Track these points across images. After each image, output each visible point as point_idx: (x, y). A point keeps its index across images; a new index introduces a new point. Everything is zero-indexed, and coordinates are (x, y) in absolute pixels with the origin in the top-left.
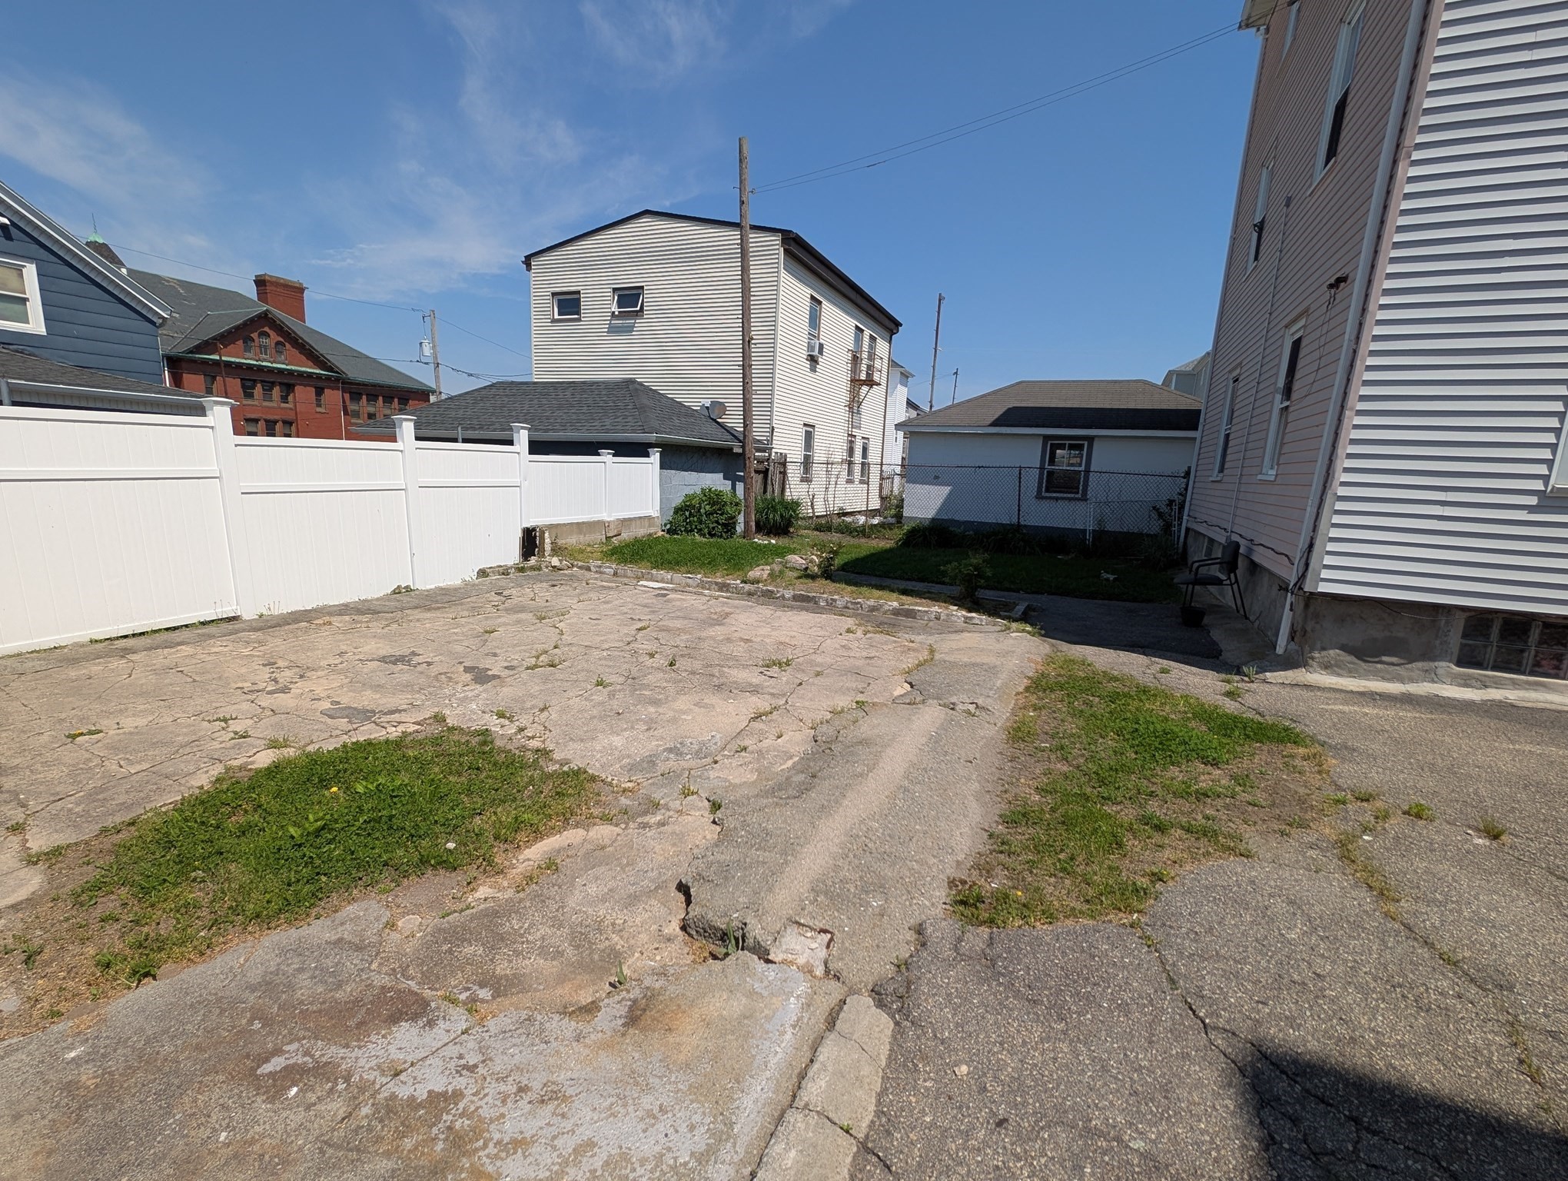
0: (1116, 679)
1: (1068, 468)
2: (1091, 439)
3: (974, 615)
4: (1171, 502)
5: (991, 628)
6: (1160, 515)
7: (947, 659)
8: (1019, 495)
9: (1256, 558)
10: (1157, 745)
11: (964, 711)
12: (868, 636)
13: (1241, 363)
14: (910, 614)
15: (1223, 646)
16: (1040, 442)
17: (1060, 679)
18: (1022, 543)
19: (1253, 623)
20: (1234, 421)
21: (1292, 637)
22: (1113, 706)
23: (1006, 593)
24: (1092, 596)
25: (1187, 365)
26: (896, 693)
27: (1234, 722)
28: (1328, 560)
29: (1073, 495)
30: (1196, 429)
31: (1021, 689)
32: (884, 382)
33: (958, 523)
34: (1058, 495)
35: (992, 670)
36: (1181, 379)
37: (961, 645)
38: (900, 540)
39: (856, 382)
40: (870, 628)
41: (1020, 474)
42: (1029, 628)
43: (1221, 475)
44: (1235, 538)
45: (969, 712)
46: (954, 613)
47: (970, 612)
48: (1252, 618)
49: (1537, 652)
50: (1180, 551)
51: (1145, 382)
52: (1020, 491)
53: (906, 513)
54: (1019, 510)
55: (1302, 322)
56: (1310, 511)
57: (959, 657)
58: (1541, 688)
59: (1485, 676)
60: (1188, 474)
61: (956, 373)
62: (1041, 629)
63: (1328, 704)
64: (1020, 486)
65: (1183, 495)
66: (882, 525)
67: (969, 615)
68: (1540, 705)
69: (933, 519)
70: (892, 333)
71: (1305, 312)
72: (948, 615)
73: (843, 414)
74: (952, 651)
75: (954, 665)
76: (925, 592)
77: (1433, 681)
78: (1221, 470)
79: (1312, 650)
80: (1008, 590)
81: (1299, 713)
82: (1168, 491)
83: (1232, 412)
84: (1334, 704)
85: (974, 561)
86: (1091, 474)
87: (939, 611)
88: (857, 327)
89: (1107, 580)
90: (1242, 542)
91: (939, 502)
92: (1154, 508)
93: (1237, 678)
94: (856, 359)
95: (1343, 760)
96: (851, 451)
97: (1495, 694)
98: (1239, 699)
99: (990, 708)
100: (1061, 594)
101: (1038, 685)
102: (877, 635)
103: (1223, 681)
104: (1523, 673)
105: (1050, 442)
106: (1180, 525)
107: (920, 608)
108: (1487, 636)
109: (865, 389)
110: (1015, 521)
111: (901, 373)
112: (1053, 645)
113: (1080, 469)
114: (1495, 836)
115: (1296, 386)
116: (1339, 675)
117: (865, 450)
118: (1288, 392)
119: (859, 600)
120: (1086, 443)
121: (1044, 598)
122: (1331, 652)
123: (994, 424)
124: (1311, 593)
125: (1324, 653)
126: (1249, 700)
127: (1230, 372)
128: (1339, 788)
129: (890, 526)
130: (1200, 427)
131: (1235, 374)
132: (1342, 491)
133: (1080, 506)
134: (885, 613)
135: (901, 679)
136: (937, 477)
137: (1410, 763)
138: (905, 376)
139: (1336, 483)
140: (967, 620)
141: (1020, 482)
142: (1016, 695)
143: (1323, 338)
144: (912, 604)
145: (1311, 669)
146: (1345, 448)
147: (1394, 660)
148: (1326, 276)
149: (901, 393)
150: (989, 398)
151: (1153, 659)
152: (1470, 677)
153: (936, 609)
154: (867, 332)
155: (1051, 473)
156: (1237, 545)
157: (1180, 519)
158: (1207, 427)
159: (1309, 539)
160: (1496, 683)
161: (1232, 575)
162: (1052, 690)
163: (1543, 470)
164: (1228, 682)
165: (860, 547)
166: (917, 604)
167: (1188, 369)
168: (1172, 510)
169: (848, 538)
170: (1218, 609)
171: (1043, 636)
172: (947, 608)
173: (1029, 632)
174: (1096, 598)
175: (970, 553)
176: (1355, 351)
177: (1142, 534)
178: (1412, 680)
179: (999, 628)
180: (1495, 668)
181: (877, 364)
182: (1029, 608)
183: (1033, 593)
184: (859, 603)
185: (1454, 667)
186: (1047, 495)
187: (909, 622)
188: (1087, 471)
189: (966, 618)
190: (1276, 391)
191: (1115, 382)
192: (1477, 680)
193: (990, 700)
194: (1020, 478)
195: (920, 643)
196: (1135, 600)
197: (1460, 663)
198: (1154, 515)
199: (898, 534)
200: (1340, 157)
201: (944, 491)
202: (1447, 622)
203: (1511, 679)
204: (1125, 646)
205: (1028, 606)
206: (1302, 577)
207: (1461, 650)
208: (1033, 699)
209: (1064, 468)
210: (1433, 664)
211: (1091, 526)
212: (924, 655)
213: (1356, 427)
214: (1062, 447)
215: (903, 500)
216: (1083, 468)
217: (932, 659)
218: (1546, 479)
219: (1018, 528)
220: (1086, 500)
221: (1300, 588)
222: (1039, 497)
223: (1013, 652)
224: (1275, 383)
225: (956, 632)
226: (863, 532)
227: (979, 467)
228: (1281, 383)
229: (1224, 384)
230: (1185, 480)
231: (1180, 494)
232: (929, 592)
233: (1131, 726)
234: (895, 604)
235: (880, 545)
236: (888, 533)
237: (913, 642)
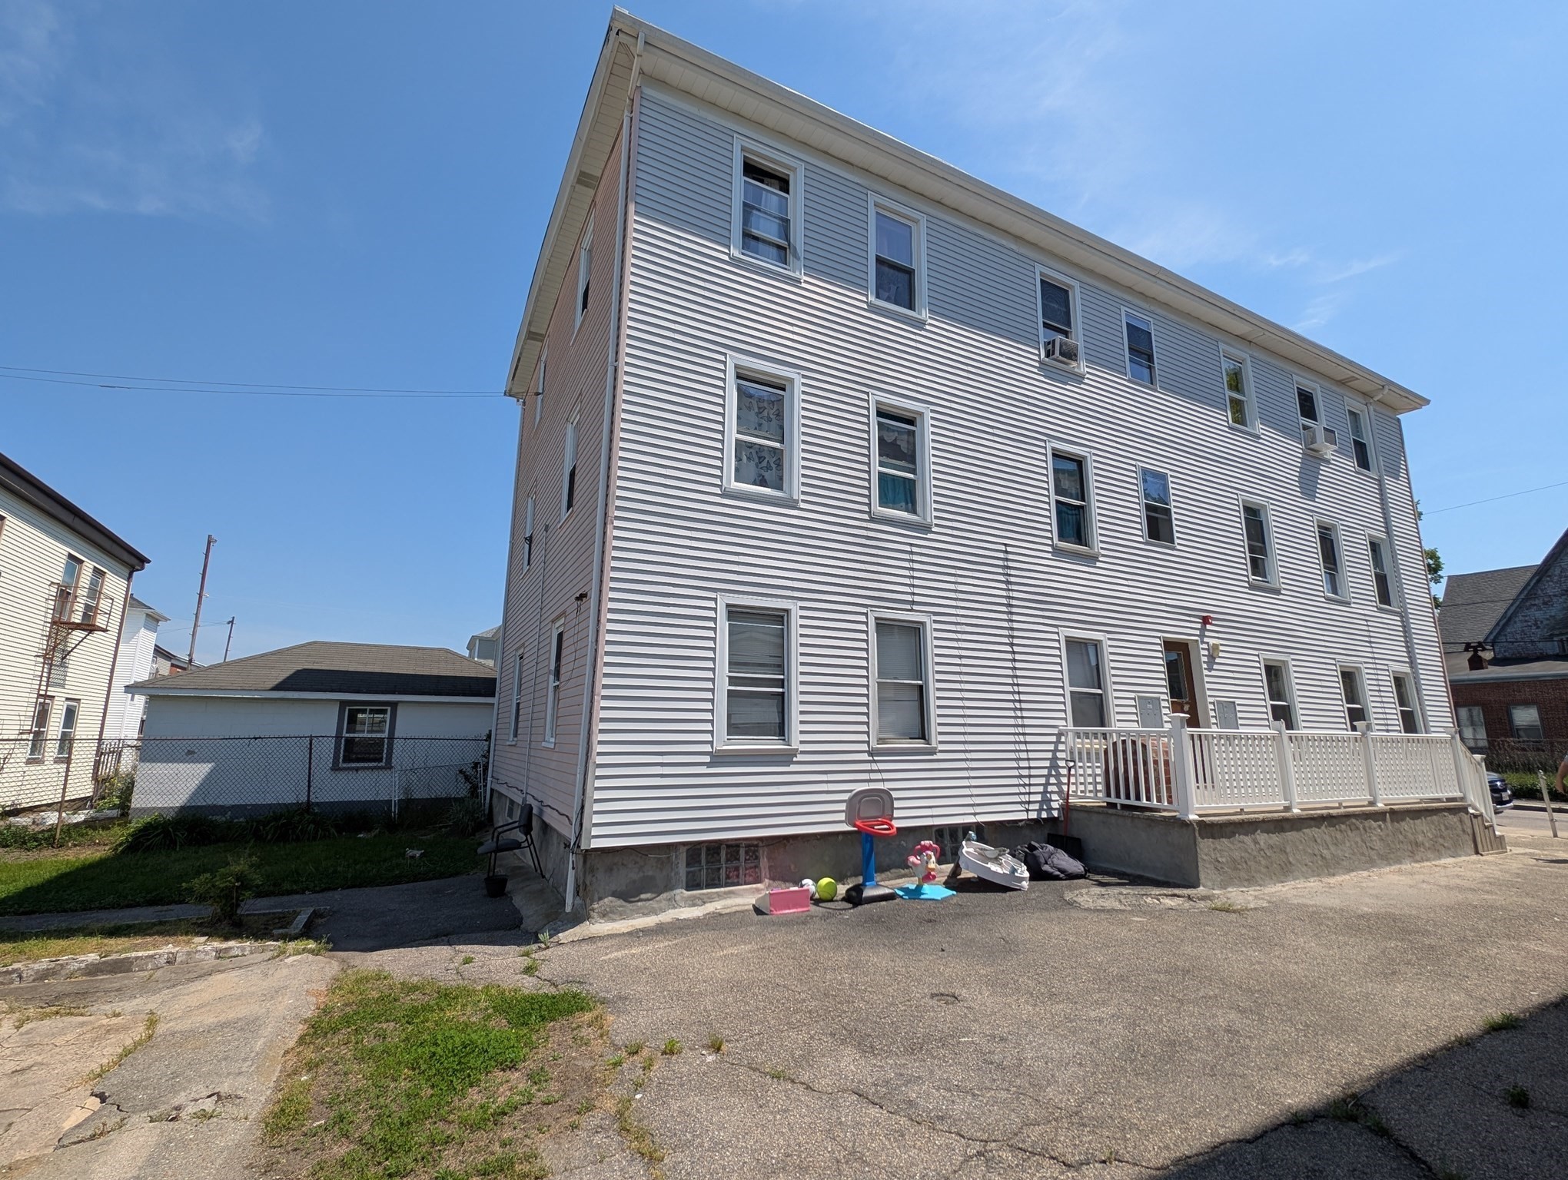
0: (415, 988)
1: (370, 736)
2: (394, 705)
3: (232, 943)
4: (476, 765)
5: (258, 957)
6: (467, 778)
7: (178, 1028)
8: (310, 769)
9: (546, 819)
10: (455, 1067)
11: (196, 1115)
12: (26, 1027)
13: (524, 644)
14: (122, 967)
15: (524, 912)
16: (336, 709)
17: (348, 1009)
18: (312, 826)
19: (548, 881)
20: (523, 693)
21: (577, 892)
22: (410, 1028)
23: (285, 899)
24: (397, 880)
25: (488, 632)
26: (68, 1125)
27: (531, 1004)
28: (596, 819)
29: (375, 764)
30: (493, 695)
31: (292, 1043)
32: (114, 627)
33: (223, 809)
34: (358, 765)
35: (249, 1026)
36: (482, 645)
37: (206, 996)
38: (120, 845)
39: (60, 626)
40: (31, 1012)
41: (311, 744)
42: (312, 945)
43: (515, 739)
44: (530, 801)
45: (204, 1116)
46: (200, 948)
47: (227, 939)
48: (547, 876)
49: (727, 868)
50: (487, 812)
51: (447, 651)
52: (310, 763)
53: (137, 802)
54: (309, 787)
55: (562, 621)
56: (579, 777)
57: (199, 1019)
58: (732, 895)
59: (703, 894)
60: (489, 736)
61: (232, 622)
62: (328, 943)
63: (607, 954)
64: (310, 758)
65: (486, 756)
66: (89, 824)
67: (225, 945)
68: (734, 909)
69: (182, 808)
70: (133, 569)
71: (563, 614)
72: (189, 953)
73: (33, 667)
74: (189, 1011)
75: (189, 1035)
76: (154, 924)
77: (675, 908)
78: (516, 735)
79: (592, 902)
80: (289, 893)
81: (585, 972)
82: (472, 754)
83: (520, 685)
84: (611, 952)
85: (236, 868)
86: (396, 741)
87: (174, 950)
88: (71, 556)
89: (413, 857)
90: (535, 804)
91: (193, 785)
92: (461, 772)
93: (534, 947)
94: (64, 596)
95: (619, 1013)
96: (42, 716)
97: (710, 907)
98: (536, 973)
99: (240, 1093)
100: (360, 886)
101: (318, 1029)
102: (47, 1022)
103: (523, 956)
104: (722, 887)
105: (348, 708)
106: (485, 786)
107: (140, 954)
108: (700, 862)
109: (78, 634)
110: (303, 799)
111: (147, 615)
112: (343, 961)
113: (383, 736)
114: (717, 1048)
115: (562, 671)
116: (614, 920)
117: (70, 715)
118: (557, 674)
119: (16, 966)
120: (389, 708)
121: (337, 895)
122: (606, 900)
123: (278, 687)
124: (587, 850)
125: (601, 903)
126: (545, 971)
127: (517, 650)
128: (617, 1048)
129: (104, 824)
130: (497, 694)
131: (521, 651)
132: (599, 760)
133: (384, 776)
134: (71, 975)
135: (84, 1091)
136: (190, 752)
137: (664, 997)
138: (153, 620)
139: (594, 753)
140: (220, 954)
141: (311, 753)
142: (284, 1055)
143: (576, 636)
144: (126, 950)
145: (593, 921)
146: (597, 725)
147: (648, 895)
148: (575, 591)
149: (146, 640)
150: (273, 658)
151: (458, 947)
152: (695, 897)
153: (168, 947)
154: (89, 566)
155: (350, 742)
156: (531, 808)
157: (485, 780)
158: (502, 695)
159: (580, 802)
160: (709, 898)
161: (529, 837)
162: (335, 1031)
163: (708, 737)
164: (527, 954)
165: (39, 864)
166: (135, 948)
167: (488, 635)
168: (476, 773)
169: (16, 853)
170: (519, 871)
171: (330, 950)
172: (188, 942)
173: (312, 952)
174: (399, 883)
175: (230, 859)
176: (596, 650)
177: (450, 799)
178: (662, 910)
179: (269, 954)
180: (708, 886)
181: (104, 605)
182: (316, 915)
183: (322, 891)
184: (14, 971)
185: (684, 892)
186: (345, 765)
187: (119, 980)
188: (391, 738)
189: (219, 951)
190: (550, 672)
191: (418, 649)
192: (699, 899)
193: (241, 1079)
194: (311, 749)
195: (133, 1013)
196: (441, 876)
197: (689, 887)
198: (461, 778)
199: (119, 835)
200: (576, 507)
201: (204, 769)
202: (676, 857)
203: (717, 893)
204: (429, 938)
205: (314, 911)
206: (579, 837)
207: (687, 877)
208: (309, 1054)
209: (365, 735)
210: (673, 893)
211: (396, 796)
212: (139, 1032)
213: (603, 708)
214: (364, 711)
215: (133, 783)
216: (385, 735)
217: (150, 1037)
218: (711, 743)
219: (306, 809)
220: (391, 768)
221: (579, 847)
222: (335, 768)
223: (286, 987)
224: (549, 665)
225: (201, 976)
226: (49, 839)
227: (256, 738)
228: (553, 667)
229: (512, 660)
230: (487, 743)
231: (484, 756)
232: (161, 923)
233: (427, 1050)
234: (93, 957)
235: (82, 857)
236: (100, 835)
237: (118, 1015)
